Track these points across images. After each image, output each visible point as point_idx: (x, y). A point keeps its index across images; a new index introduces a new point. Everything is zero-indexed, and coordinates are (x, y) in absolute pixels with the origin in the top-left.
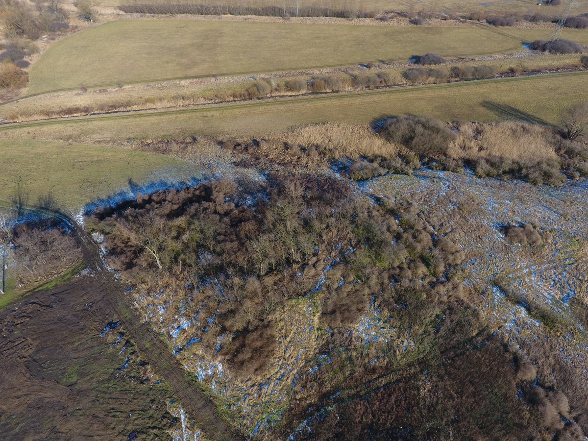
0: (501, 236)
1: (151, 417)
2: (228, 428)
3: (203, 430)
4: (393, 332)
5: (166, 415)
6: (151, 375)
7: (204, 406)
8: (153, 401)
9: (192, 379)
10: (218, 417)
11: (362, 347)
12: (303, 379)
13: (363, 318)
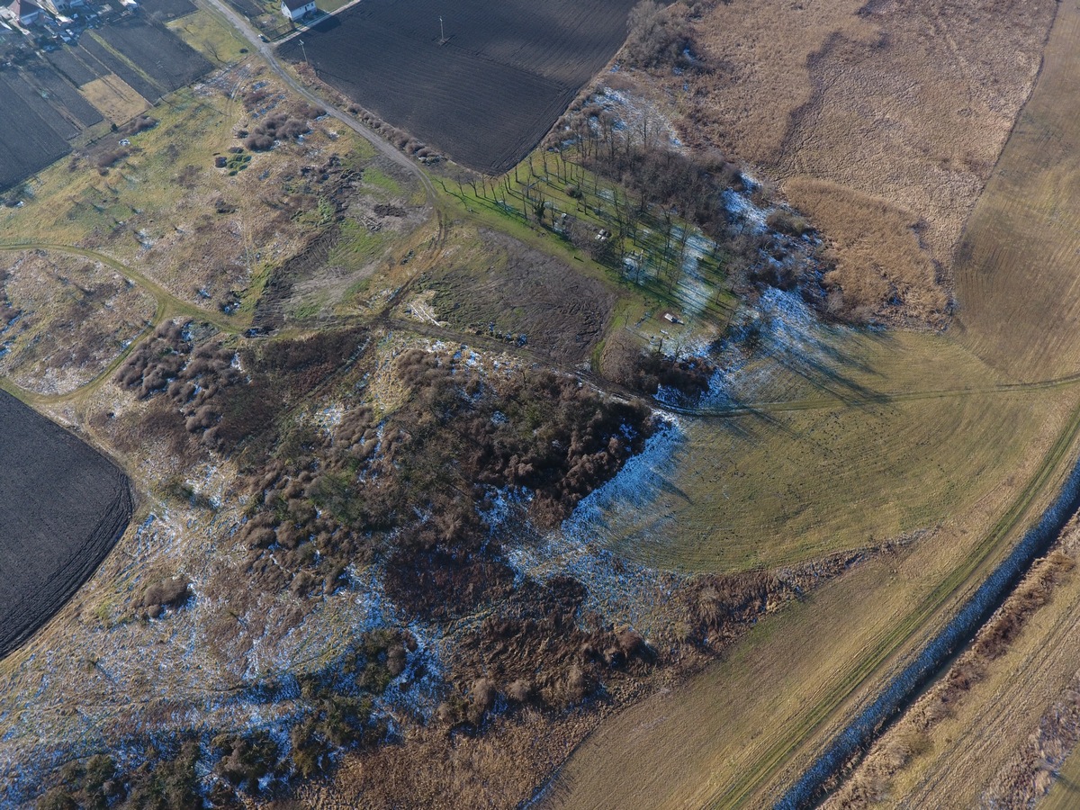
0: (192, 586)
1: (454, 316)
2: (407, 329)
3: (421, 323)
4: (313, 422)
5: (446, 320)
6: (470, 331)
7: (427, 332)
8: (459, 322)
9: (443, 339)
10: (416, 331)
11: (335, 403)
12: (371, 368)
13: (338, 423)
